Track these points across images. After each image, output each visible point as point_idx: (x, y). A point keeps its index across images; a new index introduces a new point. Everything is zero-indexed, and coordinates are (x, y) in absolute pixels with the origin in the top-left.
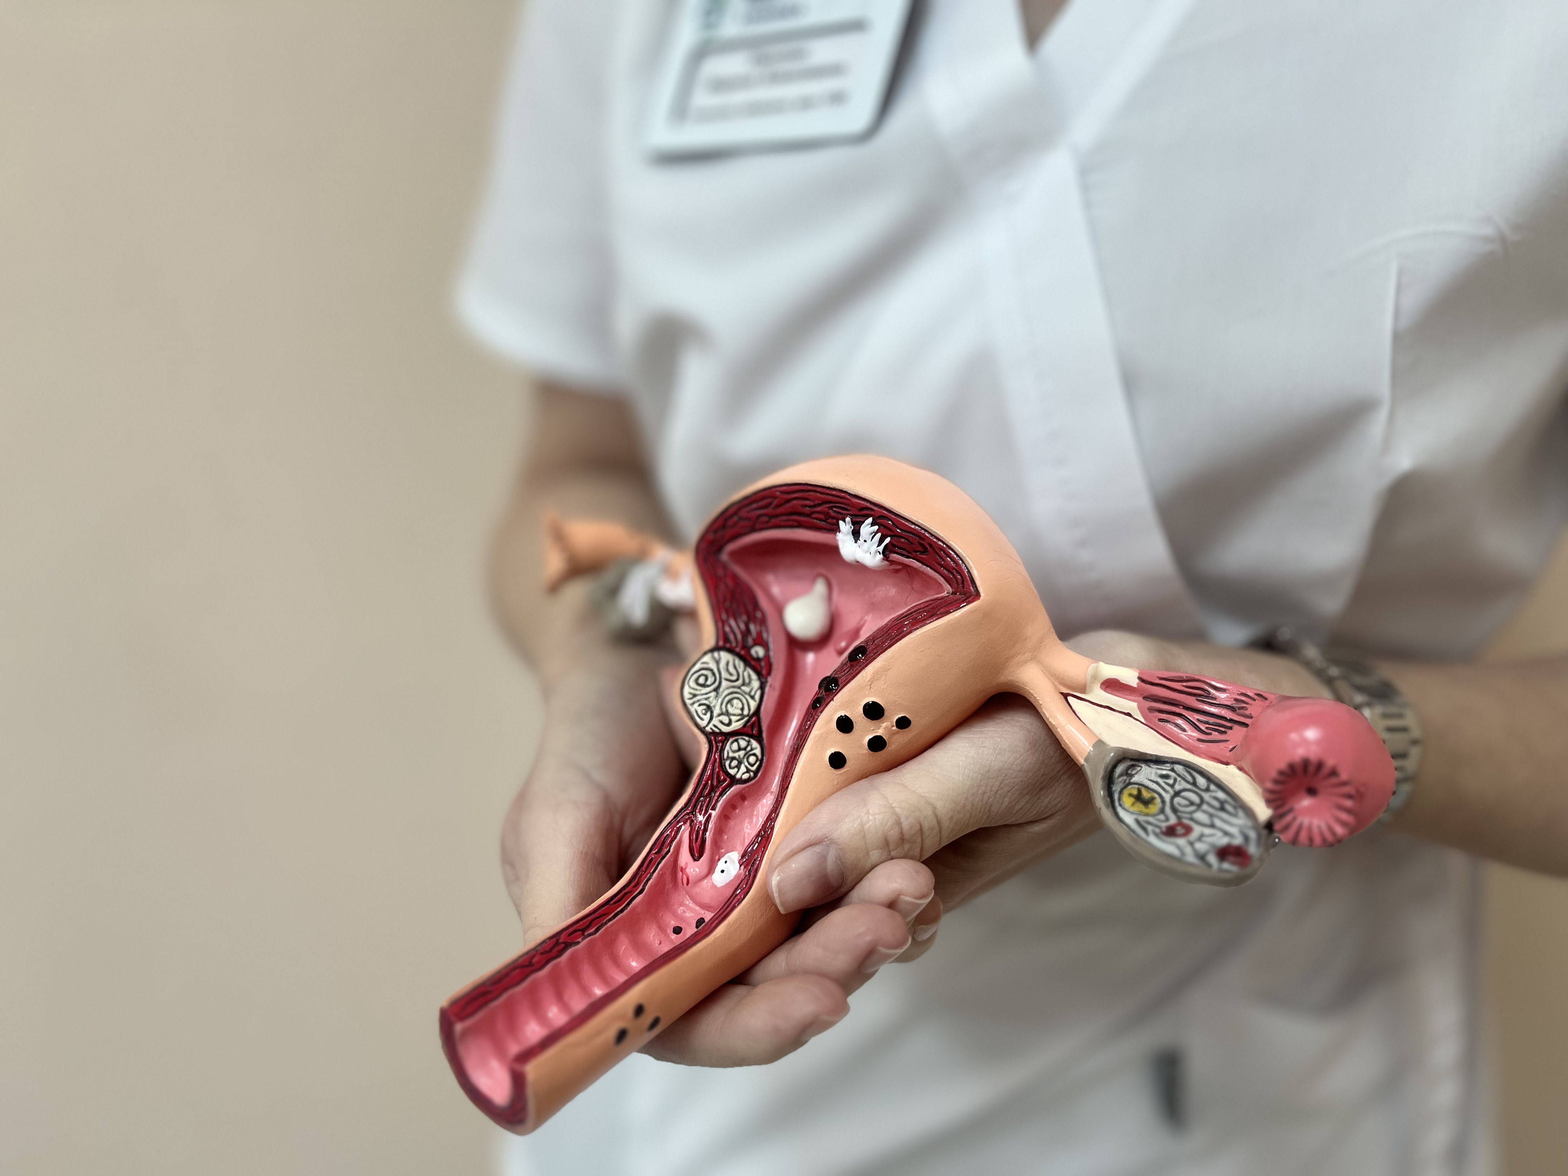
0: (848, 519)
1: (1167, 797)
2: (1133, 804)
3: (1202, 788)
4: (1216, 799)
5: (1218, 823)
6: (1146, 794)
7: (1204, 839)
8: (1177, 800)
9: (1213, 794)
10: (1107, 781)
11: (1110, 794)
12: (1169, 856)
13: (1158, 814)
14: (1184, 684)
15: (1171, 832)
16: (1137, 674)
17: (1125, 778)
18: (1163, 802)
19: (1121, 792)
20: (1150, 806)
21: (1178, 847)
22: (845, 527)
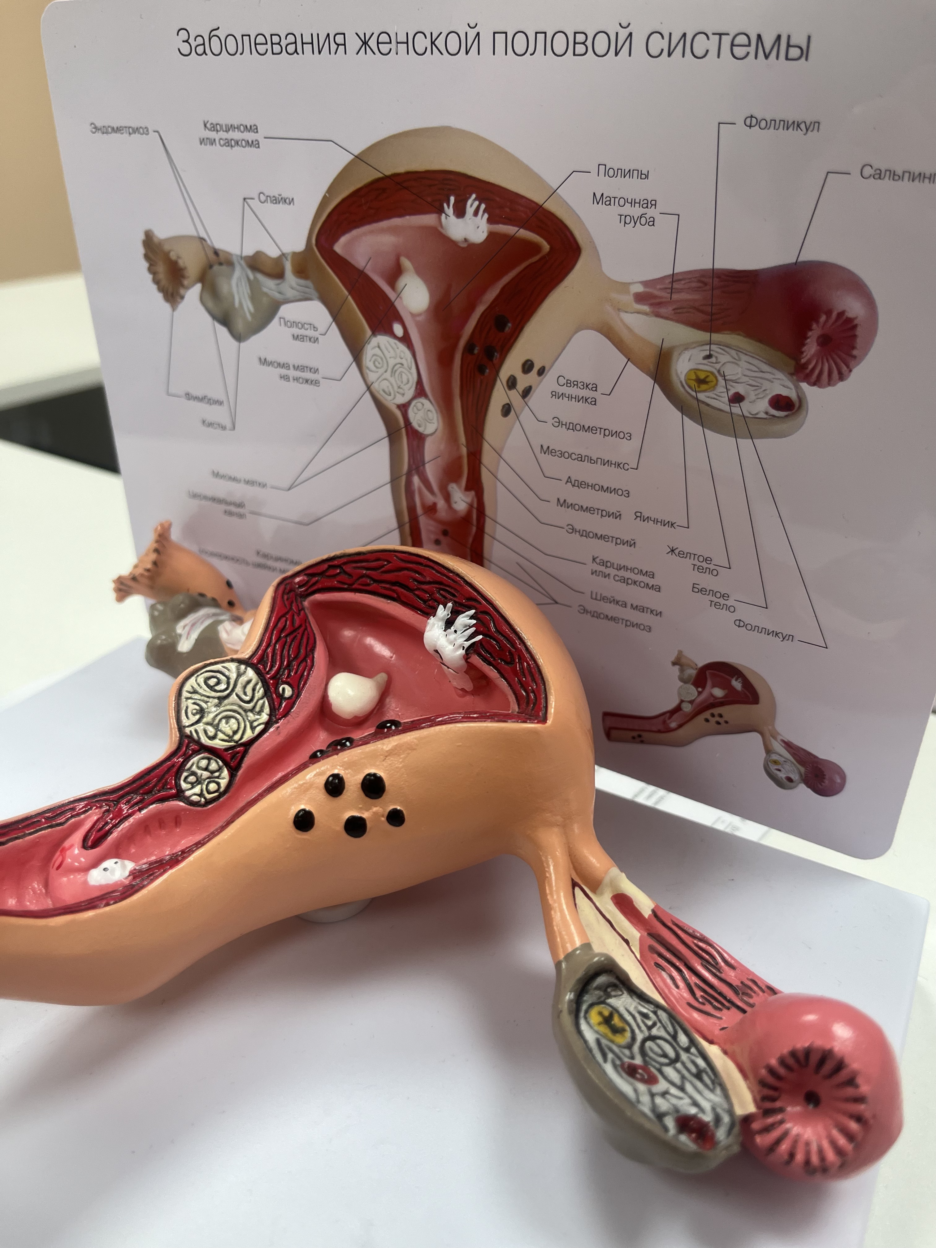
0: (450, 605)
1: (640, 1037)
2: (600, 1024)
3: (682, 1045)
4: (694, 1063)
5: (689, 1087)
6: (616, 1021)
7: (668, 1096)
8: (649, 1044)
9: (693, 1058)
10: (581, 986)
11: (578, 1001)
12: (622, 1095)
13: (625, 1047)
14: (695, 941)
15: (631, 1071)
16: (652, 906)
17: (602, 993)
18: (634, 1038)
19: (591, 1006)
20: (618, 1035)
21: (636, 1091)
22: (442, 612)
